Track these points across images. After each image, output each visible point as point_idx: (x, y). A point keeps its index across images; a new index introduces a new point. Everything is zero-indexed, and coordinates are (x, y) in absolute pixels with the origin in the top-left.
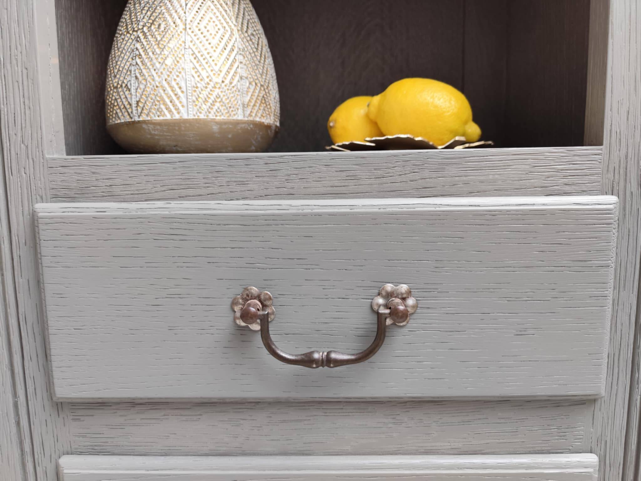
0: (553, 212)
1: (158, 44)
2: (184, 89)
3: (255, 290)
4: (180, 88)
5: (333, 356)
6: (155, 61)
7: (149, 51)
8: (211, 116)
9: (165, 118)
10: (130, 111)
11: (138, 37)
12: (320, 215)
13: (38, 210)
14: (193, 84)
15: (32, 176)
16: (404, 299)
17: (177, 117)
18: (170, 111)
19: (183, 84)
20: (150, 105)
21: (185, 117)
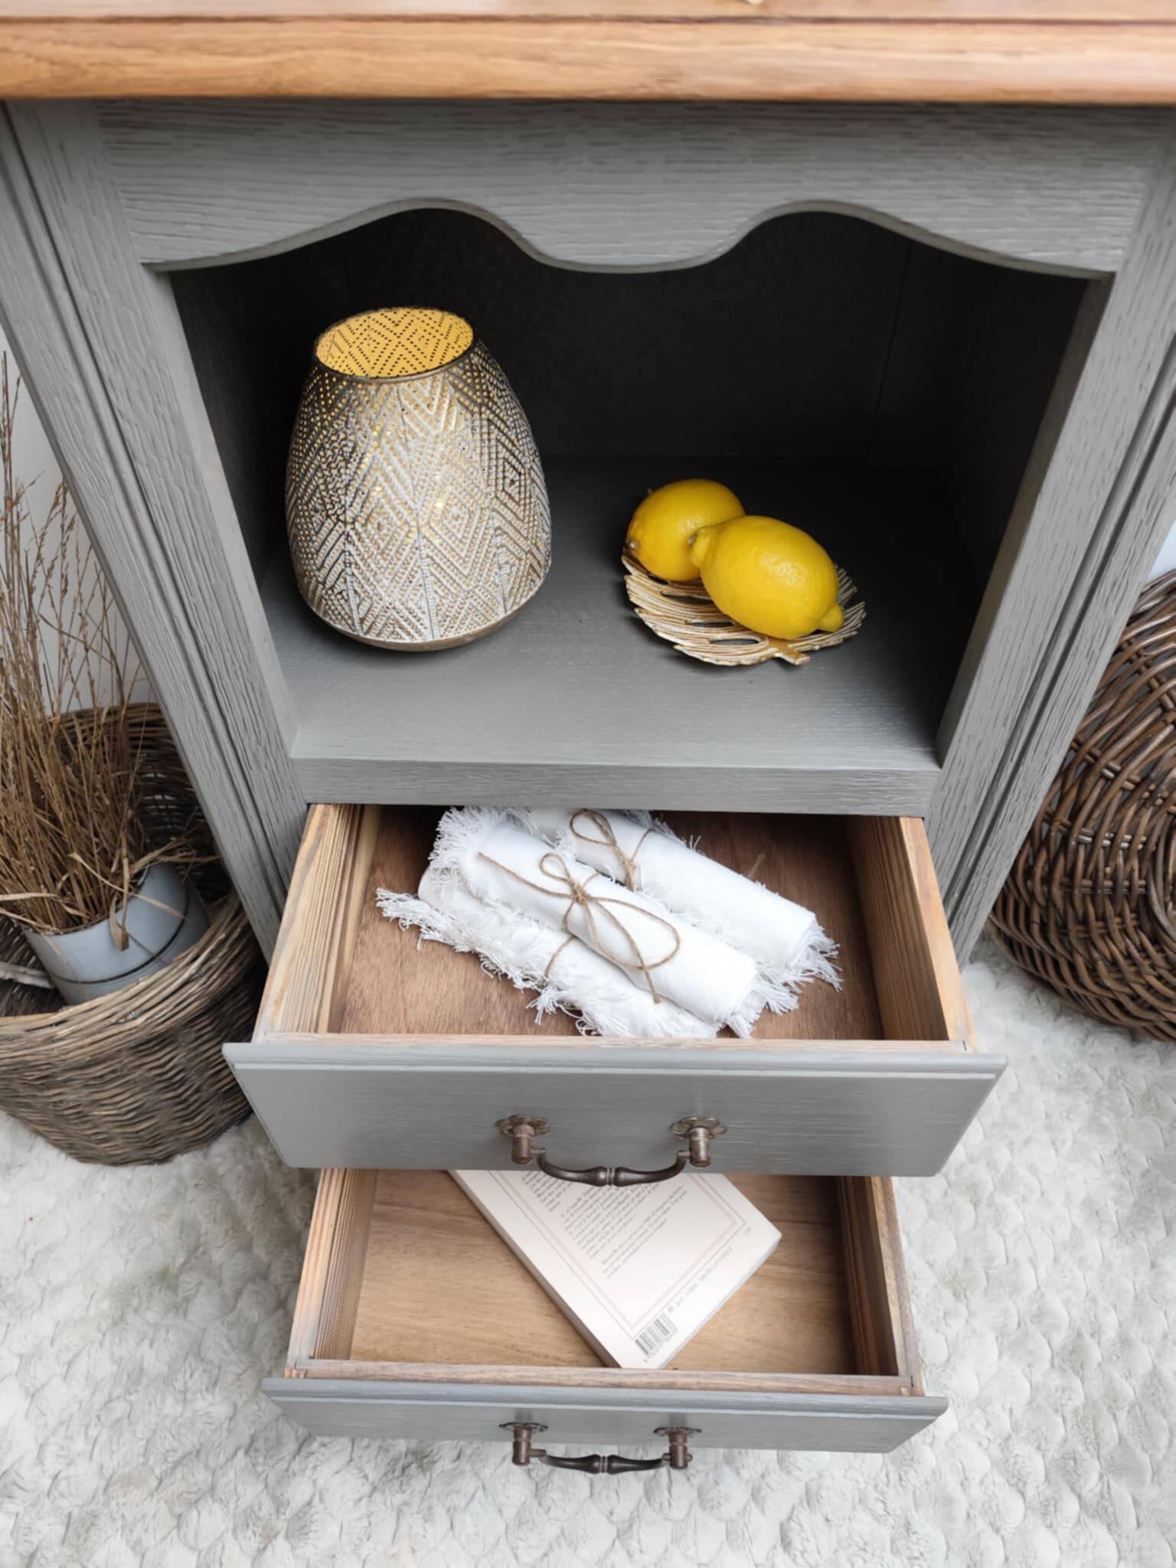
1: (383, 552)
2: (426, 610)
4: (420, 608)
6: (379, 576)
7: (369, 561)
8: (462, 632)
9: (401, 641)
10: (350, 622)
11: (348, 535)
14: (437, 601)
17: (419, 640)
18: (409, 634)
19: (423, 603)
20: (380, 626)
21: (429, 639)
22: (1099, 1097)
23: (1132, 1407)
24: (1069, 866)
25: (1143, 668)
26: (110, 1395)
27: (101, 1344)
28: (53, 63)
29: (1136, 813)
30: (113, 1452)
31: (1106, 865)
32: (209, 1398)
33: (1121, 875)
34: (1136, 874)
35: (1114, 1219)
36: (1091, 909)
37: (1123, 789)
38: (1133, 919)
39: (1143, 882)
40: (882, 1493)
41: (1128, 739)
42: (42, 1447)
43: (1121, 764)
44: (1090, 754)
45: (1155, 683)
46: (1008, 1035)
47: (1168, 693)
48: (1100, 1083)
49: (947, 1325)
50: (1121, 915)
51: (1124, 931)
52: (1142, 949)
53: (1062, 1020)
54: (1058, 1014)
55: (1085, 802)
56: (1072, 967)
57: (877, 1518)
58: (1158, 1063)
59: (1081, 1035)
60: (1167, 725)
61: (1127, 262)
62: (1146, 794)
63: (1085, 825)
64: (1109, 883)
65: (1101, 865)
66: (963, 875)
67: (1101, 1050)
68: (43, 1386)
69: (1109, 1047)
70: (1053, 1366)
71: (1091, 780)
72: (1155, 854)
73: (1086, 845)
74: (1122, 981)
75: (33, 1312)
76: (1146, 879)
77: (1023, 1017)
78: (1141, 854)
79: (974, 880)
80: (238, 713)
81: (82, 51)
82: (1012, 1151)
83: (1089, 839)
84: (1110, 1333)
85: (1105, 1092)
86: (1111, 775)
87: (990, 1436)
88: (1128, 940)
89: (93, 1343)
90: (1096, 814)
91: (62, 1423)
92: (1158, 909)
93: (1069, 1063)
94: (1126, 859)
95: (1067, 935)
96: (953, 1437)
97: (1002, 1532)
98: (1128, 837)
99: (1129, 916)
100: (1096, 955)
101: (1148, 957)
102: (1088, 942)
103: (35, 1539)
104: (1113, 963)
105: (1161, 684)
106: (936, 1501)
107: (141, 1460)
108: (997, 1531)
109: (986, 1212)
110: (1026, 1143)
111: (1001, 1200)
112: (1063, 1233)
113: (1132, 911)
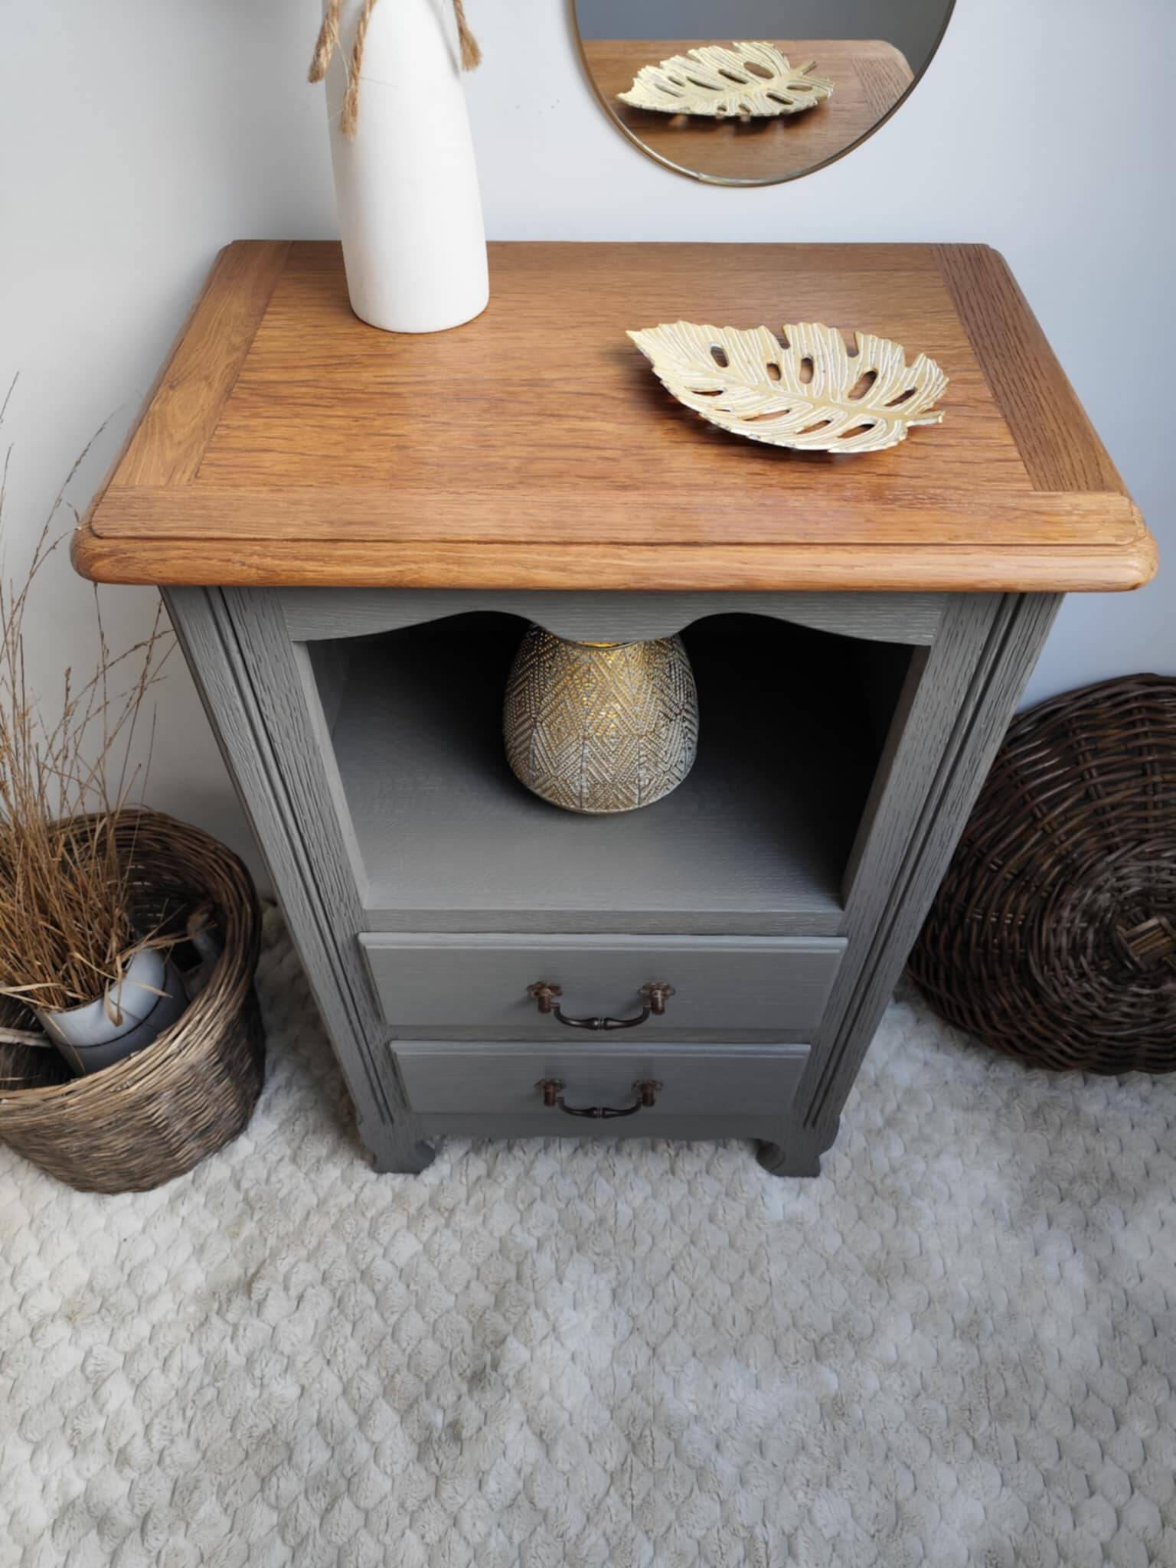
5: (610, 1024)
16: (664, 990)
22: (998, 1112)
23: (1016, 1366)
24: (965, 937)
25: (1019, 784)
26: (201, 1383)
27: (191, 1342)
28: (258, 569)
29: (1016, 897)
30: (207, 1429)
31: (994, 937)
32: (282, 1382)
33: (1006, 945)
34: (1018, 945)
35: (1007, 1216)
36: (984, 971)
37: (1006, 879)
38: (1017, 978)
39: (1023, 951)
40: (820, 1440)
41: (1008, 841)
42: (148, 1427)
43: (1002, 860)
44: (979, 851)
45: (1028, 798)
46: (926, 1064)
47: (1037, 805)
48: (1000, 1103)
49: (872, 1307)
50: (1007, 975)
51: (1011, 988)
52: (1025, 1001)
53: (971, 1050)
54: (967, 1045)
55: (977, 888)
56: (972, 1013)
57: (816, 1461)
58: (1047, 1085)
59: (985, 1063)
60: (1036, 831)
61: (937, 641)
62: (1023, 883)
63: (976, 906)
64: (996, 951)
65: (990, 938)
66: (866, 976)
67: (1002, 1075)
68: (145, 1378)
69: (1010, 1070)
70: (954, 1336)
71: (980, 873)
72: (1031, 928)
73: (978, 921)
74: (1012, 1026)
75: (133, 1319)
76: (1026, 948)
77: (938, 1047)
78: (1021, 928)
79: (875, 980)
80: (328, 881)
81: (277, 562)
82: (926, 1162)
83: (980, 917)
84: (1002, 1308)
85: (1003, 1111)
86: (995, 868)
87: (906, 1394)
88: (1014, 994)
89: (184, 1341)
90: (985, 898)
91: (163, 1407)
92: (1035, 971)
93: (975, 1087)
94: (1010, 933)
95: (966, 989)
96: (875, 1394)
97: (913, 1468)
98: (1010, 915)
99: (1013, 975)
100: (989, 1004)
101: (1029, 1007)
102: (983, 995)
103: (148, 1503)
104: (1003, 1013)
105: (1033, 798)
106: (861, 1445)
107: (229, 1435)
108: (908, 1467)
109: (904, 1213)
110: (938, 1155)
111: (917, 1203)
112: (966, 1228)
113: (1016, 972)
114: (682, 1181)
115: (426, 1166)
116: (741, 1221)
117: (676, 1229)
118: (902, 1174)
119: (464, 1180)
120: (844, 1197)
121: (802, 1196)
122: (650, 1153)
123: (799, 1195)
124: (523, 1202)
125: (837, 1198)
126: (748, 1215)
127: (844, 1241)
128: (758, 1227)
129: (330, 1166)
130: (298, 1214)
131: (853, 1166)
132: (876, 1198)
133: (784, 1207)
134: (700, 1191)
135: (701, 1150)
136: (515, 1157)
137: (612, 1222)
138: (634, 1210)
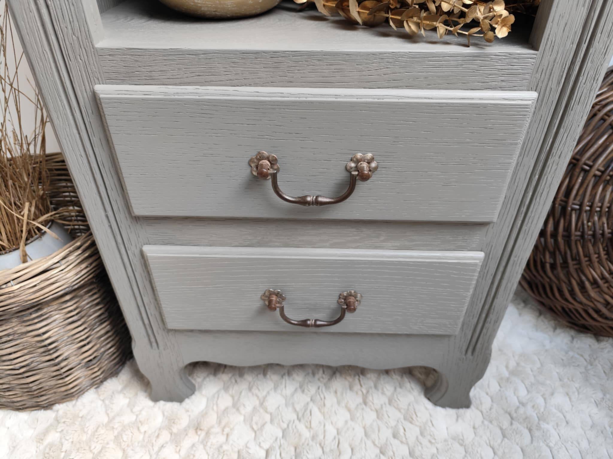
0: (485, 106)
3: (266, 153)
5: (320, 199)
12: (312, 102)
13: (98, 92)
15: (87, 62)
16: (369, 163)
24: (566, 224)
29: (604, 189)
31: (588, 221)
33: (597, 227)
34: (606, 225)
36: (581, 250)
37: (595, 176)
38: (605, 255)
41: (596, 146)
43: (593, 161)
48: (585, 363)
50: (597, 252)
51: (600, 262)
53: (558, 331)
56: (570, 288)
59: (570, 338)
62: (608, 178)
63: (575, 199)
64: (590, 232)
65: (585, 222)
71: (578, 170)
73: (575, 210)
74: (600, 293)
78: (608, 214)
82: (545, 399)
83: (577, 207)
86: (587, 168)
88: (602, 268)
90: (581, 192)
93: (566, 353)
94: (600, 218)
95: (567, 267)
98: (600, 204)
99: (602, 253)
100: (584, 278)
102: (580, 270)
104: (594, 283)
109: (537, 434)
110: (552, 394)
111: (544, 426)
112: (584, 444)
113: (604, 250)
114: (372, 410)
115: (188, 396)
116: (417, 437)
117: (369, 443)
118: (529, 406)
119: (215, 408)
120: (491, 422)
121: (460, 420)
122: (348, 391)
123: (457, 420)
124: (257, 424)
125: (486, 423)
126: (422, 434)
127: (495, 453)
128: (430, 442)
129: (121, 396)
130: (91, 426)
131: (492, 401)
132: (513, 422)
133: (447, 428)
134: (386, 416)
135: (385, 390)
136: (253, 394)
137: (321, 437)
138: (338, 430)
